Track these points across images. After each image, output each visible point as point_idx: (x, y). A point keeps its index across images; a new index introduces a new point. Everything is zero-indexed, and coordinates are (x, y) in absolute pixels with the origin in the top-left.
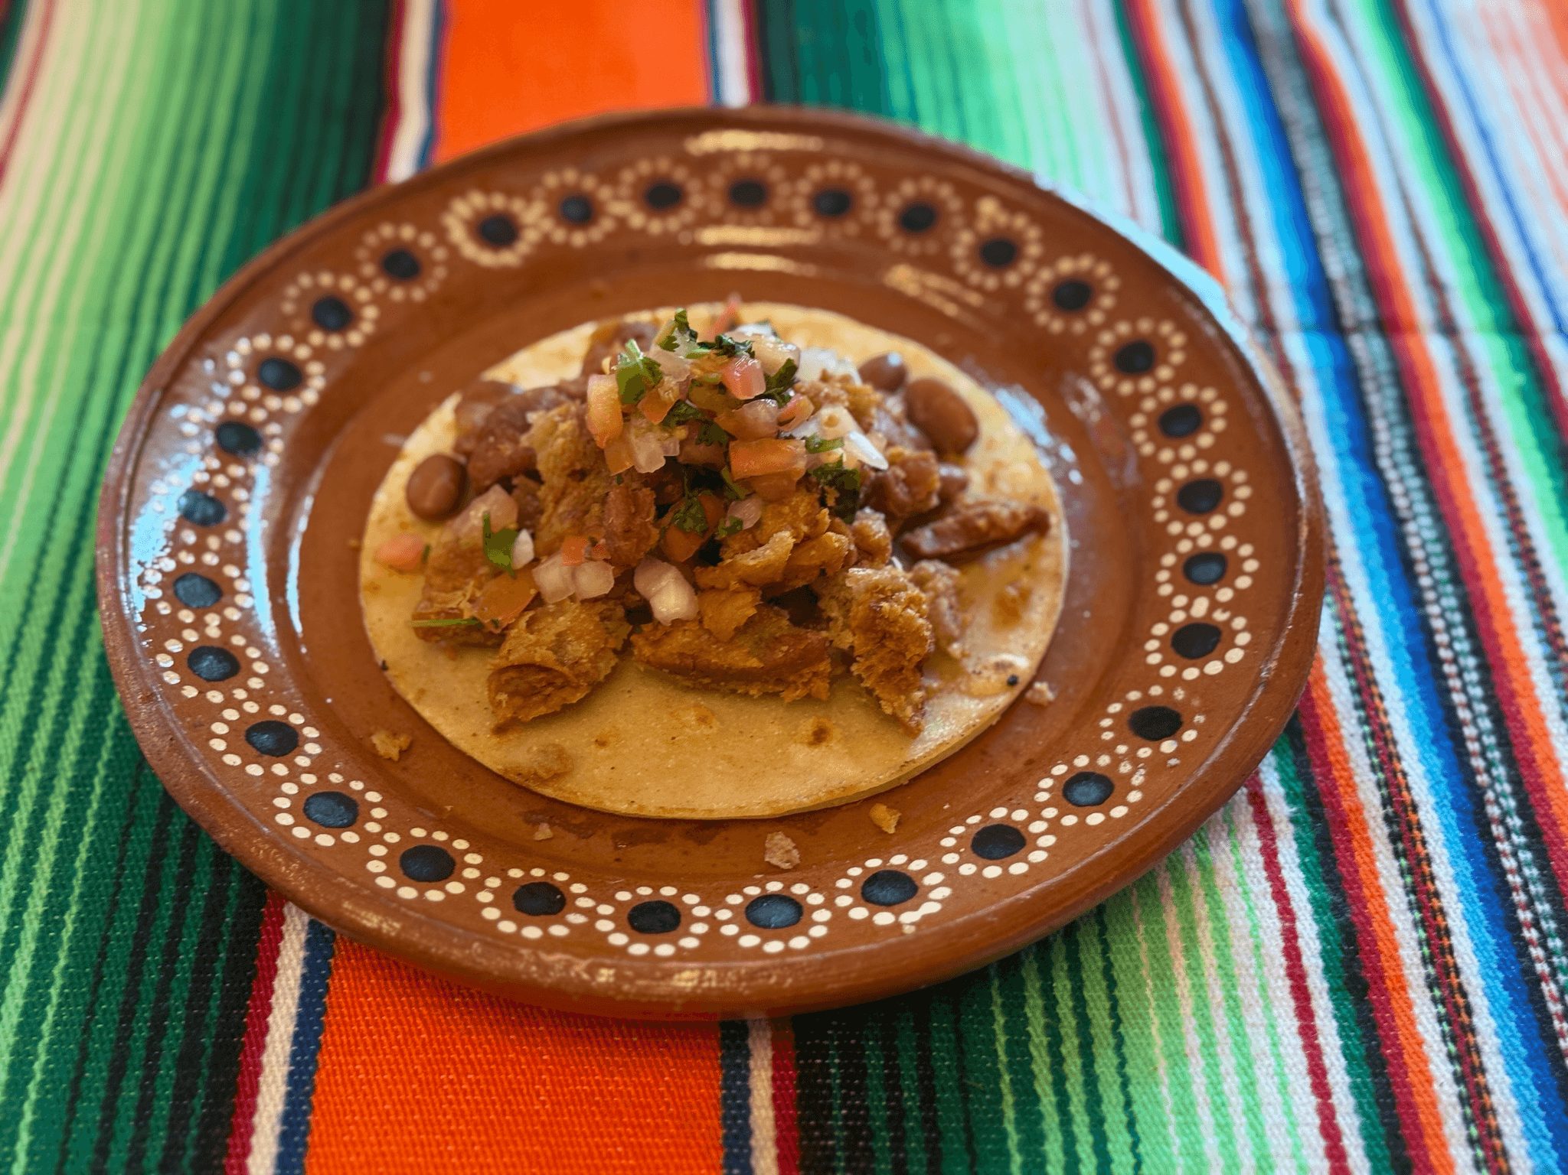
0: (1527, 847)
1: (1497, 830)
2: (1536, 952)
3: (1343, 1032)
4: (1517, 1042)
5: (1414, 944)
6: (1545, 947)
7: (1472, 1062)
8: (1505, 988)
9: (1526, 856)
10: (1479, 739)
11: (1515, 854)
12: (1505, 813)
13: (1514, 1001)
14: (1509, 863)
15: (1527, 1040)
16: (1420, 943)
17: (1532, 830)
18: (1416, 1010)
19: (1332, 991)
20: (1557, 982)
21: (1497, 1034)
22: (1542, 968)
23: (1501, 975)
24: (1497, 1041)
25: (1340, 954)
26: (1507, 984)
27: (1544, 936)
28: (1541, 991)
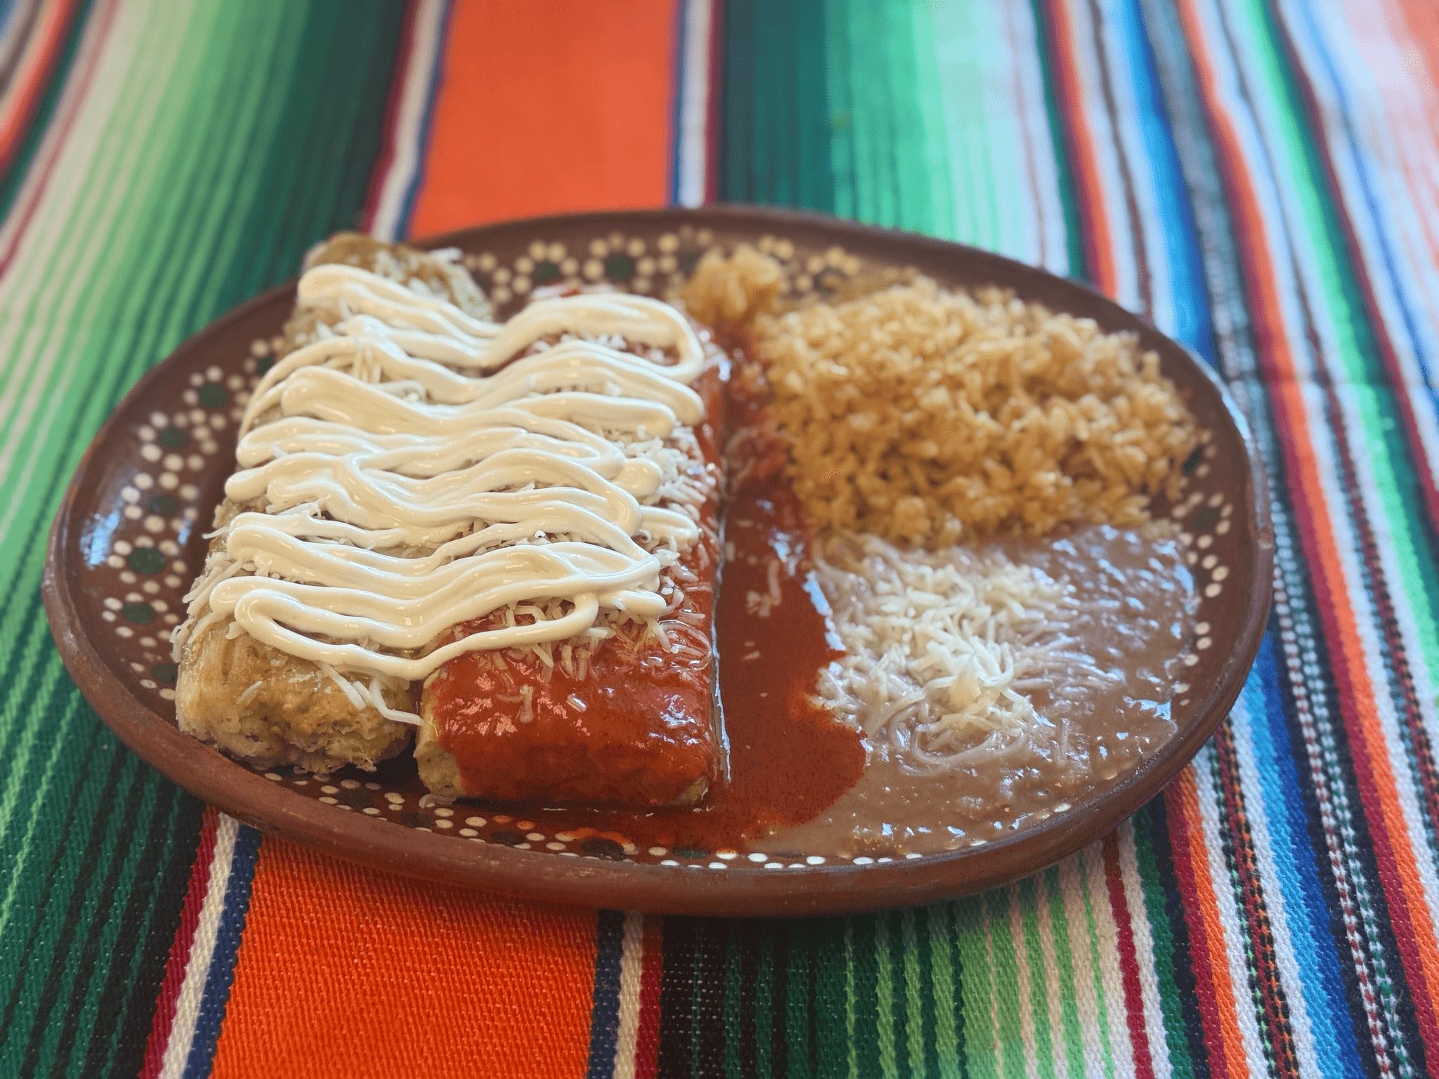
0: (1358, 856)
1: (1331, 840)
2: (1358, 954)
3: (1167, 1022)
4: (1332, 1039)
5: (1240, 947)
6: (1366, 949)
7: (1287, 1058)
8: (1325, 988)
9: (1355, 865)
10: (1321, 756)
11: (1345, 863)
12: (1340, 823)
13: (1333, 1000)
14: (1339, 871)
15: (1340, 1036)
16: (1245, 947)
17: (1364, 841)
18: (1238, 1007)
19: (1162, 986)
20: (1374, 983)
21: (1313, 1032)
22: (1361, 969)
23: (1321, 976)
24: (1310, 1037)
25: (1172, 950)
26: (1326, 984)
27: (1366, 939)
28: (1359, 991)
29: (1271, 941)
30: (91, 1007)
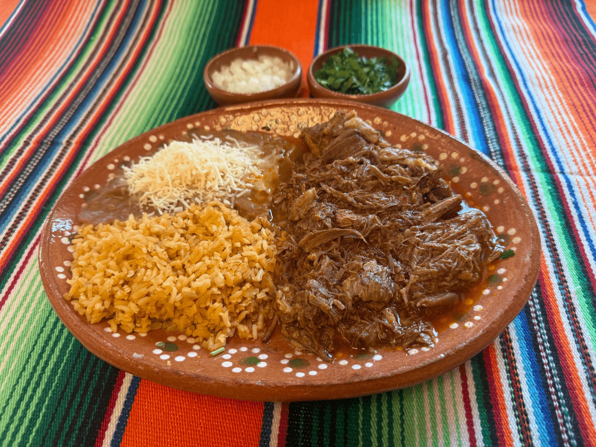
1: (541, 348)
2: (554, 397)
3: (482, 424)
4: (546, 435)
5: (509, 393)
6: (557, 395)
8: (542, 412)
9: (551, 358)
12: (544, 341)
13: (545, 417)
14: (545, 361)
15: (550, 434)
16: (511, 393)
17: (553, 349)
18: (509, 419)
19: (479, 408)
20: (561, 410)
22: (556, 404)
23: (540, 406)
25: (483, 394)
26: (543, 410)
27: (557, 391)
28: (555, 413)
29: (521, 390)
30: (90, 393)
